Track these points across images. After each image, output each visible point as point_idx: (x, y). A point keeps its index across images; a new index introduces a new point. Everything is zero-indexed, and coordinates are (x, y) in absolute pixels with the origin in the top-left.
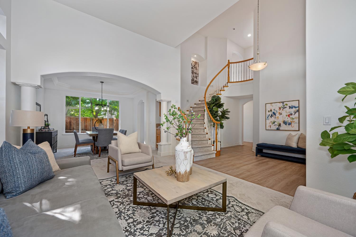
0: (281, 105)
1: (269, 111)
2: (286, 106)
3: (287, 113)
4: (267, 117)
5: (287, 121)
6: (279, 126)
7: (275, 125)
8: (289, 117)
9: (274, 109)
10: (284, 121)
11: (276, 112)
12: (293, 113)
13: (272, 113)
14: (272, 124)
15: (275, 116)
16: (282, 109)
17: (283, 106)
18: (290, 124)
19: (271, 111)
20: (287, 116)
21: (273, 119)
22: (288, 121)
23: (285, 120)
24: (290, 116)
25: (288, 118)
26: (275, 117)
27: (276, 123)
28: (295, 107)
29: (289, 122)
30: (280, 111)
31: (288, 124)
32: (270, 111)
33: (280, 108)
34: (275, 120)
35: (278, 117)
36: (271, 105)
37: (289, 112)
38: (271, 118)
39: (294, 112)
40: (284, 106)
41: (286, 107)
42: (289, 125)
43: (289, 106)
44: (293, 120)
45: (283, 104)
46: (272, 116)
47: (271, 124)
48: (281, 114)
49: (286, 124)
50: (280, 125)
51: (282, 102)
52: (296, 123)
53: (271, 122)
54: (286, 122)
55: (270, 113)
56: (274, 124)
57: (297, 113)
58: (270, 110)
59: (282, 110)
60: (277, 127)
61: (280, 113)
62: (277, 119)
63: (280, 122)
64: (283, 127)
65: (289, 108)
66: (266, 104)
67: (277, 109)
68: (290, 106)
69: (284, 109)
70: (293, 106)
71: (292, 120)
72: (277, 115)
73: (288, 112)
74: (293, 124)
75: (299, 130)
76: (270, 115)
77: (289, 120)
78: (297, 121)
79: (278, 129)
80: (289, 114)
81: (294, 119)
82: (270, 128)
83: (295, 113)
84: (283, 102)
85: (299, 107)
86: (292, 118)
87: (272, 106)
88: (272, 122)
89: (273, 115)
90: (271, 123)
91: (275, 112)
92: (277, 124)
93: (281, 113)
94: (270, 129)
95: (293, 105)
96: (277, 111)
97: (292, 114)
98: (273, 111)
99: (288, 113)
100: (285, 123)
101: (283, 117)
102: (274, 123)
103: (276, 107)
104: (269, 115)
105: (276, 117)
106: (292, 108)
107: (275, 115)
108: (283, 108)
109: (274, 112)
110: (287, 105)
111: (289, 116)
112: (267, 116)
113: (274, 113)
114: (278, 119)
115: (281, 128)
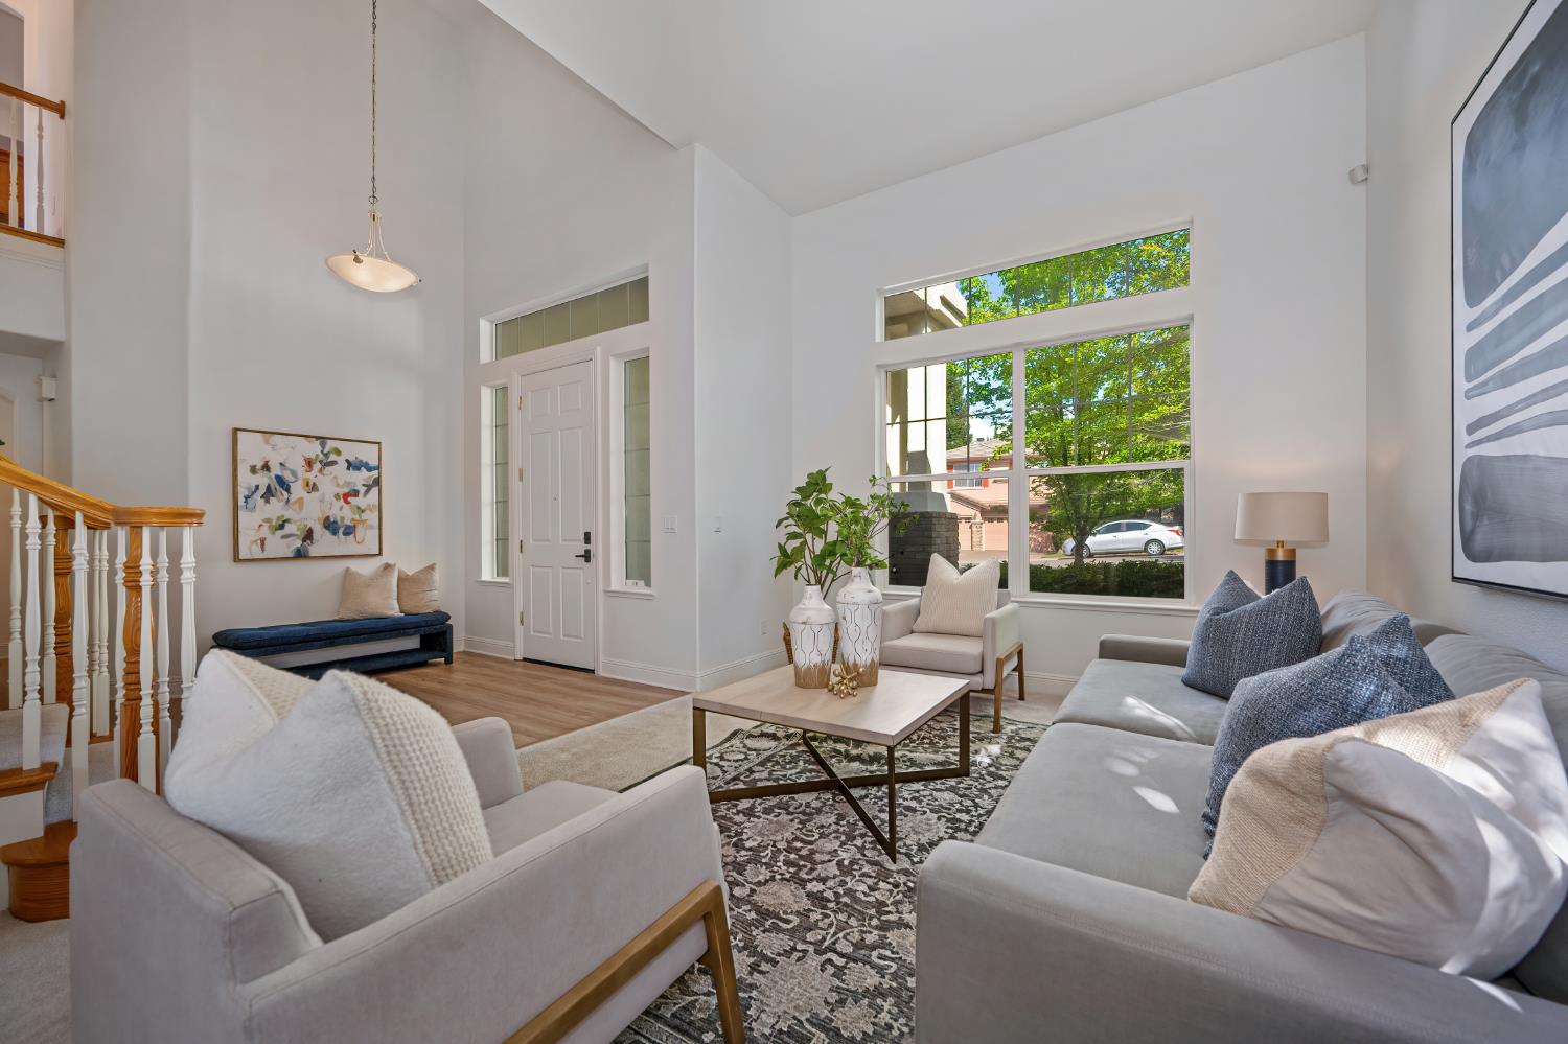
0: (314, 449)
1: (253, 470)
2: (333, 457)
3: (338, 485)
4: (246, 498)
5: (338, 520)
6: (304, 540)
7: (283, 537)
8: (347, 502)
9: (281, 464)
10: (328, 517)
11: (293, 479)
12: (362, 490)
13: (270, 478)
14: (273, 533)
15: (285, 493)
16: (317, 466)
17: (321, 456)
18: (349, 531)
19: (266, 467)
20: (337, 496)
21: (275, 508)
22: (342, 519)
23: (330, 514)
24: (349, 499)
25: (341, 508)
26: (288, 501)
27: (290, 528)
28: (369, 469)
29: (348, 522)
30: (311, 476)
31: (341, 530)
32: (259, 467)
33: (309, 463)
34: (288, 514)
35: (300, 501)
36: (267, 442)
37: (347, 484)
38: (267, 501)
39: (364, 485)
40: (326, 455)
41: (334, 463)
42: (346, 534)
43: (347, 461)
44: (360, 517)
45: (323, 445)
46: (269, 494)
47: (265, 532)
48: (314, 488)
49: (335, 532)
50: (309, 536)
51: (317, 438)
52: (371, 527)
53: (268, 520)
54: (335, 522)
55: (263, 480)
56: (280, 533)
57: (375, 490)
58: (262, 463)
59: (320, 471)
60: (298, 543)
61: (308, 485)
62: (296, 506)
63: (310, 524)
64: (324, 543)
65: (348, 469)
66: (236, 430)
67: (298, 464)
68: (352, 459)
69: (329, 469)
70: (361, 461)
71: (357, 517)
72: (298, 490)
73: (341, 483)
74: (360, 531)
75: (380, 554)
76: (262, 491)
77: (344, 514)
78: (372, 518)
79: (300, 555)
80: (346, 490)
81: (363, 511)
82: (263, 550)
83: (369, 488)
84: (323, 440)
85: (378, 468)
86: (359, 508)
87: (273, 447)
88: (274, 523)
89: (278, 487)
90: (266, 525)
91: (288, 476)
92: (298, 529)
93: (314, 484)
94: (262, 556)
95: (360, 458)
96: (294, 474)
97: (356, 493)
98: (276, 470)
99: (342, 487)
100: (330, 525)
101: (322, 501)
102: (282, 527)
103: (291, 455)
104: (257, 487)
105: (293, 498)
106: (358, 468)
107: (288, 490)
108: (321, 462)
109: (280, 474)
110: (338, 452)
111: (346, 497)
112: (242, 493)
113: (280, 480)
114: (301, 508)
115: (314, 550)
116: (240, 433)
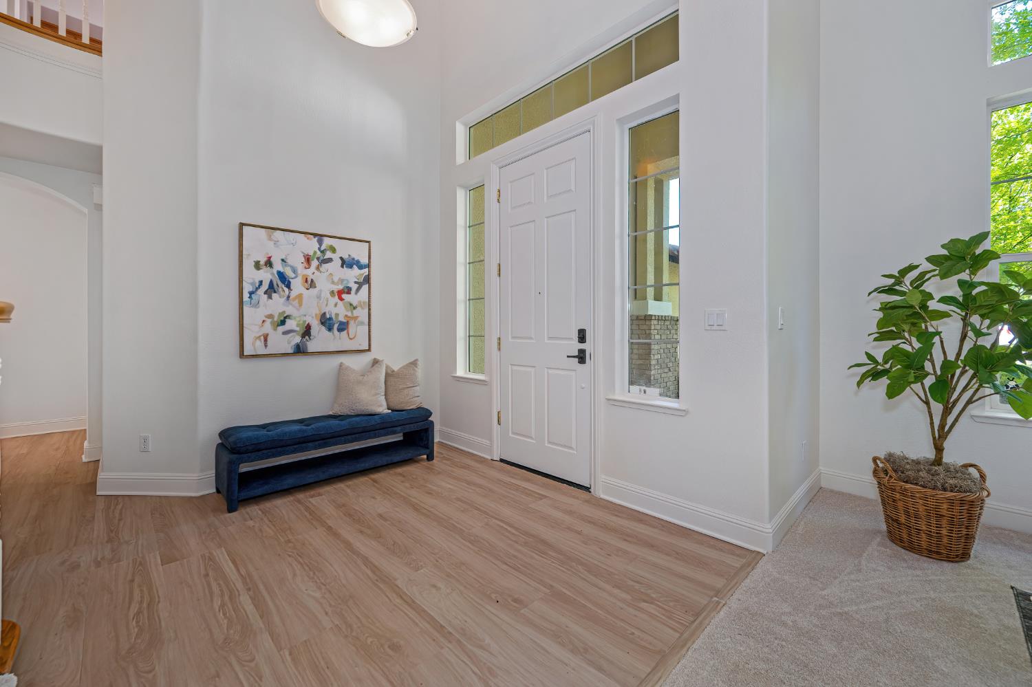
0: (312, 246)
1: (257, 266)
2: (329, 255)
3: (333, 282)
4: (251, 293)
5: (333, 317)
6: (303, 336)
7: (285, 333)
8: (341, 299)
9: (283, 260)
10: (325, 313)
11: (293, 275)
12: (354, 287)
13: (273, 274)
14: (275, 330)
15: (286, 289)
16: (315, 263)
17: (319, 253)
18: (343, 327)
19: (269, 263)
20: (332, 293)
21: (277, 304)
22: (337, 315)
23: (326, 310)
24: (344, 296)
25: (336, 305)
26: (289, 297)
27: (290, 324)
28: (361, 267)
29: (342, 318)
30: (309, 272)
31: (336, 326)
32: (262, 263)
33: (308, 260)
34: (289, 310)
35: (300, 297)
36: (270, 238)
37: (341, 281)
38: (270, 297)
39: (356, 283)
40: (323, 252)
41: (330, 260)
42: (340, 330)
43: (341, 258)
44: (352, 312)
45: (320, 242)
46: (272, 289)
47: (268, 327)
48: (311, 284)
49: (330, 329)
50: (307, 332)
51: (315, 235)
52: (362, 323)
53: (270, 316)
54: (330, 319)
55: (266, 275)
56: (281, 329)
57: (365, 287)
58: (265, 259)
59: (318, 268)
60: (298, 339)
61: (306, 281)
62: (296, 303)
63: (309, 320)
64: (322, 339)
65: (342, 266)
66: (242, 225)
67: (298, 262)
68: (345, 257)
69: (325, 266)
70: (353, 259)
71: (349, 314)
72: (298, 286)
73: (336, 280)
74: (352, 327)
75: (369, 350)
76: (265, 286)
77: (338, 310)
78: (362, 314)
79: (300, 350)
80: (341, 287)
81: (355, 308)
82: (266, 346)
83: (360, 285)
84: (320, 237)
85: (368, 266)
86: (351, 305)
87: (276, 243)
88: (276, 319)
89: (280, 283)
90: (269, 321)
91: (289, 273)
92: (298, 325)
93: (312, 280)
94: (262, 351)
95: (353, 256)
96: (294, 271)
97: (348, 291)
98: (278, 267)
99: (337, 284)
100: (326, 322)
101: (319, 297)
102: (283, 323)
103: (292, 250)
104: (261, 282)
105: (293, 294)
106: (350, 266)
107: (288, 286)
108: (318, 259)
109: (282, 270)
110: (333, 250)
111: (340, 293)
112: (247, 288)
113: (282, 276)
114: (300, 305)
115: (312, 346)
116: (245, 228)
